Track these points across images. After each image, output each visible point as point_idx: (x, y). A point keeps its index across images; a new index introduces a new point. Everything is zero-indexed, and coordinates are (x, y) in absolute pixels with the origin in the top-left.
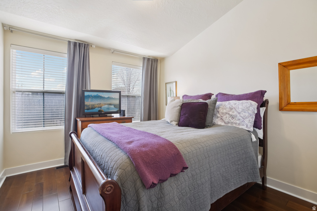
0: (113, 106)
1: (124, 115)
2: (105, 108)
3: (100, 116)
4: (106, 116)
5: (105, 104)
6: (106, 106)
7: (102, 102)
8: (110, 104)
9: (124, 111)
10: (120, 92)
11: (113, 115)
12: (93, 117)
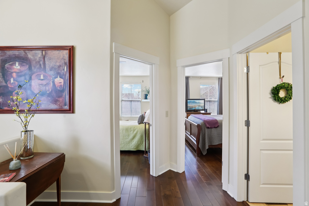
0: (200, 107)
1: (207, 112)
2: (197, 108)
3: (194, 112)
4: (197, 112)
5: (197, 106)
6: (198, 107)
7: (196, 105)
8: (199, 106)
9: (207, 110)
10: (204, 100)
11: (201, 111)
12: (191, 112)
